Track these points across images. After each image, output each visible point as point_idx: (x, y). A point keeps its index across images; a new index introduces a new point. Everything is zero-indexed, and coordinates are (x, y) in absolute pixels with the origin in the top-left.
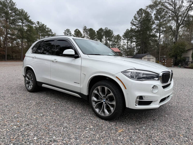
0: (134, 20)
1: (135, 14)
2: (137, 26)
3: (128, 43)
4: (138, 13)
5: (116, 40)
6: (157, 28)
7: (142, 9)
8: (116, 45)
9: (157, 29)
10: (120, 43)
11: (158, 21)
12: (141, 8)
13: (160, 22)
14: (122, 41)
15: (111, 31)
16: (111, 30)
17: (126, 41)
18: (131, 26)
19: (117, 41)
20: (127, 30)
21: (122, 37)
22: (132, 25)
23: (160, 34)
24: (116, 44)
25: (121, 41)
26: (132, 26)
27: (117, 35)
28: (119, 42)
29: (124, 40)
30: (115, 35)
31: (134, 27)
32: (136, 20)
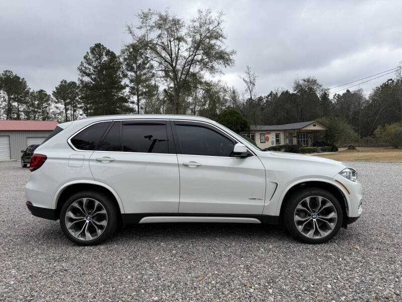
0: (85, 64)
1: (87, 53)
2: (93, 77)
3: (67, 110)
4: (93, 50)
5: (36, 102)
6: (132, 85)
7: (100, 44)
8: (36, 112)
9: (132, 88)
10: (48, 109)
11: (133, 74)
12: (98, 43)
13: (137, 75)
14: (53, 105)
15: (21, 80)
16: (21, 78)
17: (61, 106)
18: (80, 77)
19: (38, 104)
20: (62, 82)
21: (52, 96)
22: (81, 74)
23: (139, 98)
24: (36, 110)
25: (49, 104)
26: (83, 76)
27: (38, 90)
28: (46, 107)
29: (56, 103)
30: (31, 91)
31: (86, 79)
32: (90, 64)
